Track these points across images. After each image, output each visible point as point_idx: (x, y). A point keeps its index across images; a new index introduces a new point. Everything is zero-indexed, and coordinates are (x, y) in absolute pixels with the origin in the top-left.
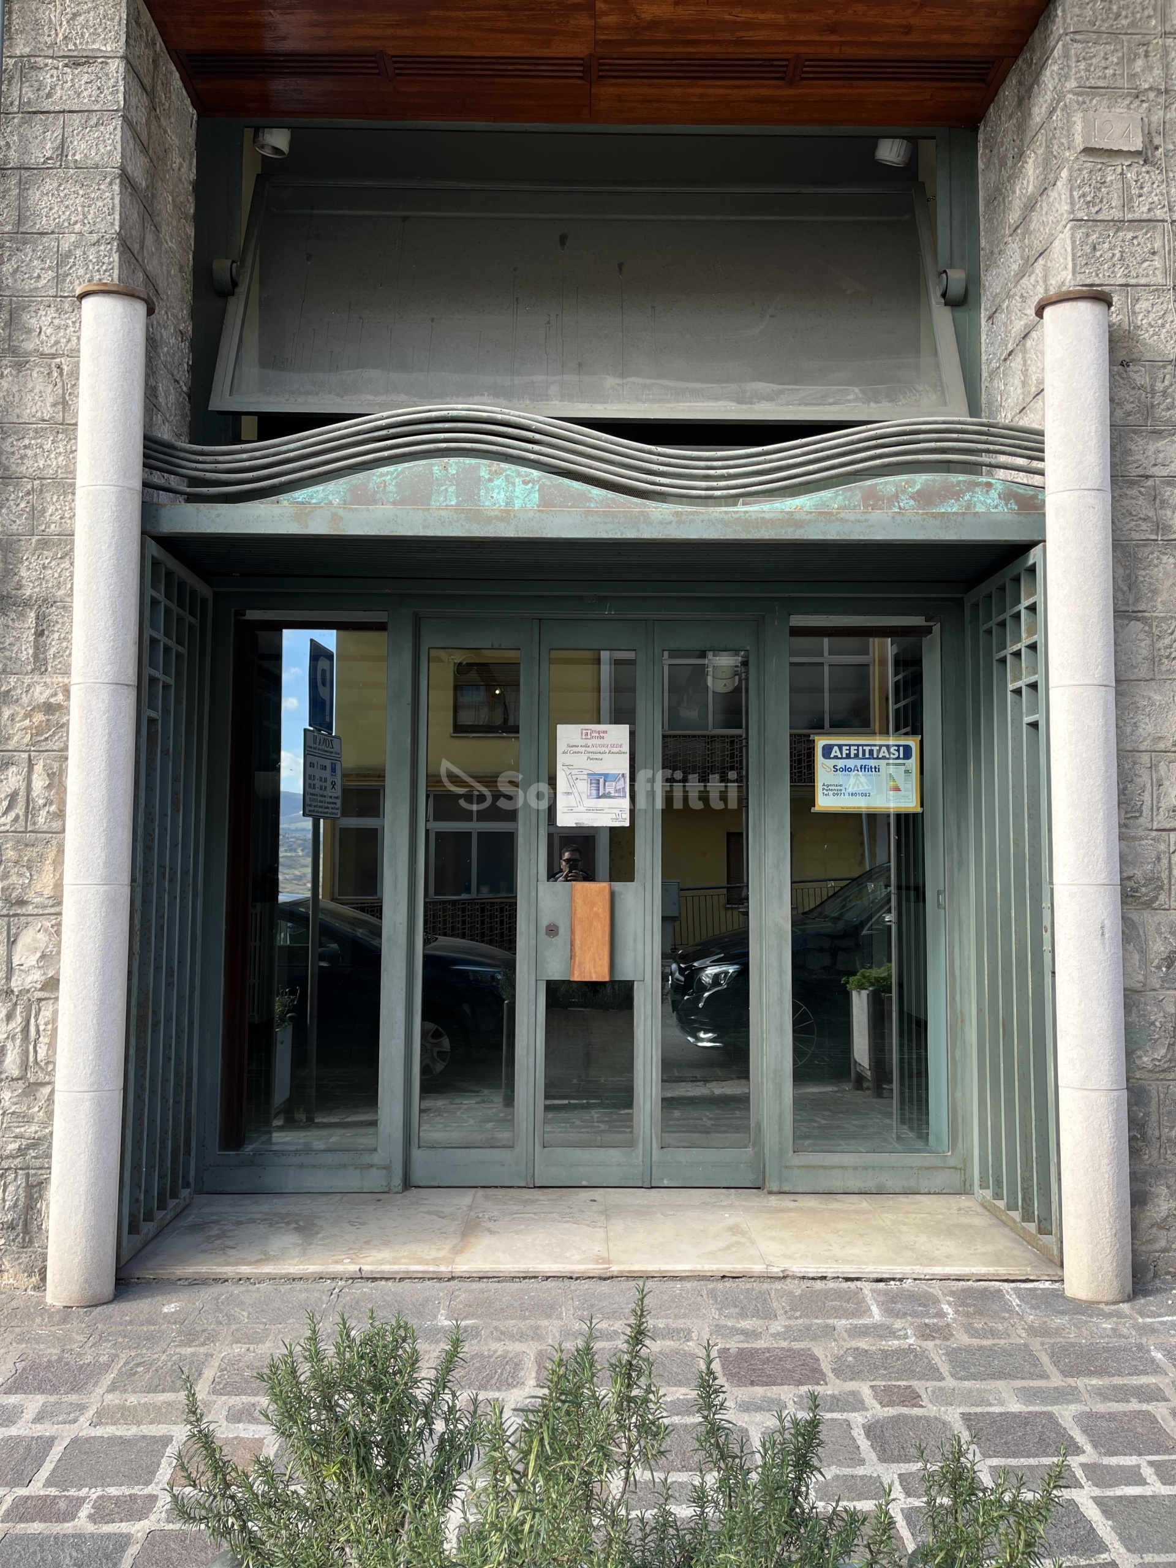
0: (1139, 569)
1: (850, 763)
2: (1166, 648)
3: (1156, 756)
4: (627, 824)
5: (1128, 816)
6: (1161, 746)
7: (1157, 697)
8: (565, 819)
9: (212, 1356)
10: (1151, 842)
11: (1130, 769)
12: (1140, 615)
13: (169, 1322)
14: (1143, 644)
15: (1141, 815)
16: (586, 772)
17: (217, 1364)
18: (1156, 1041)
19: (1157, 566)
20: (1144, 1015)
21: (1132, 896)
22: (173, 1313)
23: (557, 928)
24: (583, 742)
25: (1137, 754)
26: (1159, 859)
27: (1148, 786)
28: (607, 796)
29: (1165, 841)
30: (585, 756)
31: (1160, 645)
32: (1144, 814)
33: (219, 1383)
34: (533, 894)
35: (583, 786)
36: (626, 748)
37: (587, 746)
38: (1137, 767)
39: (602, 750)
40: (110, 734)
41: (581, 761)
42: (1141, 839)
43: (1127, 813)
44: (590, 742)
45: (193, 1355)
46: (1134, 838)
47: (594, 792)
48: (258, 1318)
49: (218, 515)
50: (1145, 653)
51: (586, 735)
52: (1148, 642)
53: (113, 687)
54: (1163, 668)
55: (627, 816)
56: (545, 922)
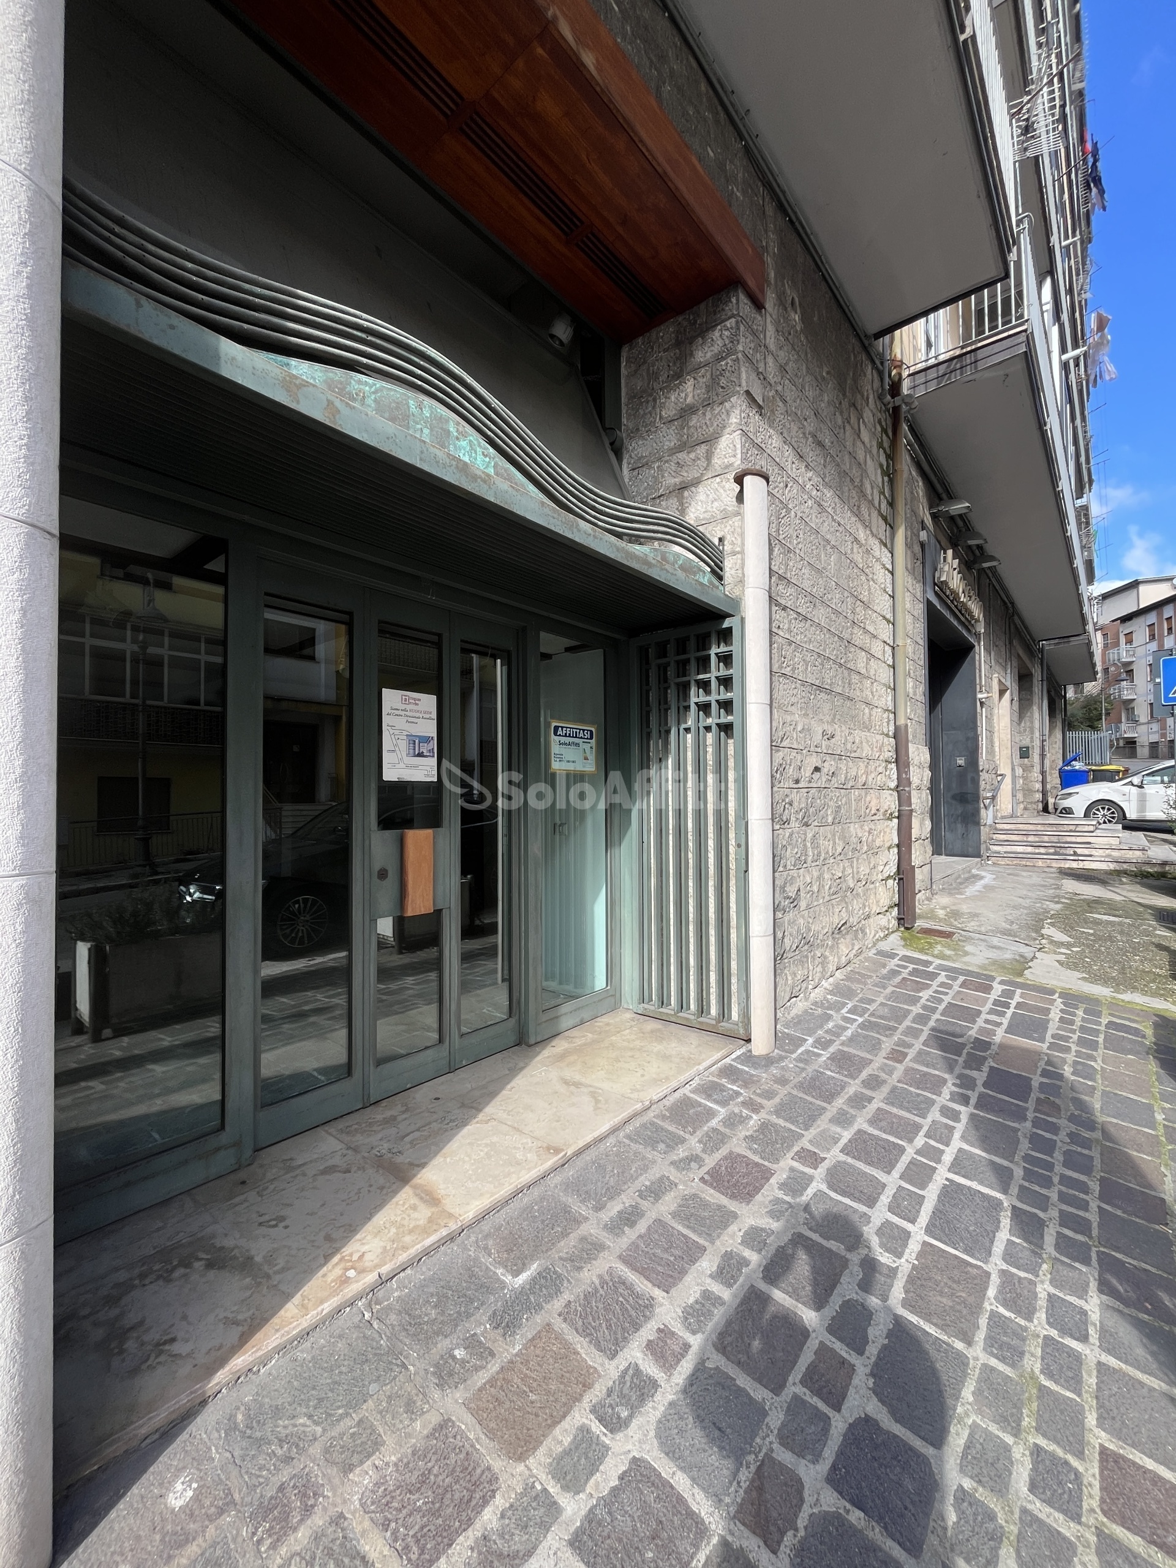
1: (567, 740)
4: (435, 779)
8: (390, 774)
9: (341, 1516)
13: (210, 1519)
16: (405, 733)
17: (367, 1524)
22: (196, 1498)
23: (386, 871)
24: (404, 707)
28: (420, 755)
30: (404, 719)
33: (407, 1548)
34: (367, 843)
35: (403, 745)
36: (434, 715)
37: (405, 710)
39: (417, 715)
40: (24, 611)
41: (400, 723)
44: (408, 707)
45: (317, 1538)
47: (412, 751)
48: (329, 1415)
49: (172, 327)
51: (405, 701)
53: (25, 529)
55: (435, 772)
56: (377, 867)
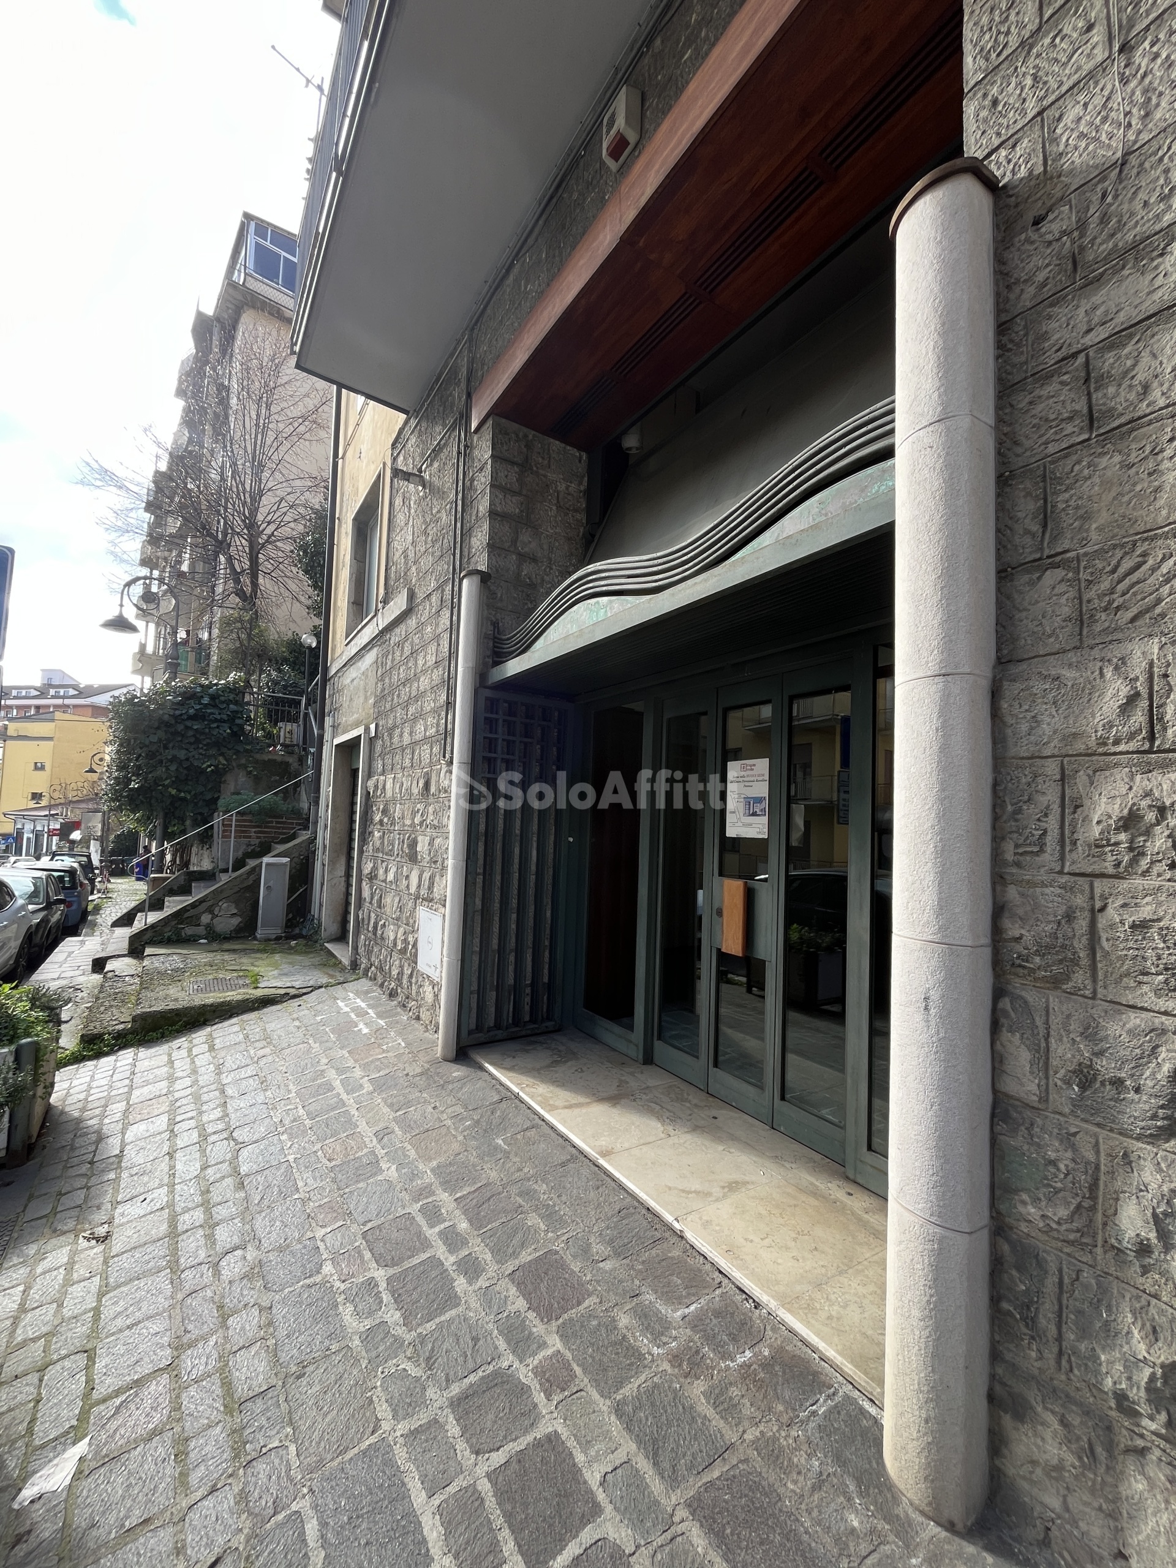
0: (1056, 493)
2: (1100, 597)
3: (1070, 763)
5: (1020, 850)
6: (1080, 747)
7: (1069, 674)
10: (1059, 891)
11: (1029, 784)
12: (1058, 558)
14: (1063, 600)
15: (1042, 850)
18: (1057, 1191)
19: (1086, 479)
20: (1039, 1145)
21: (1020, 966)
25: (1039, 762)
26: (1069, 917)
27: (1056, 808)
29: (1082, 892)
31: (1091, 594)
32: (1049, 849)
38: (1040, 780)
42: (1043, 885)
43: (1017, 846)
46: (1031, 884)
50: (1066, 611)
52: (1072, 593)
54: (1098, 628)
